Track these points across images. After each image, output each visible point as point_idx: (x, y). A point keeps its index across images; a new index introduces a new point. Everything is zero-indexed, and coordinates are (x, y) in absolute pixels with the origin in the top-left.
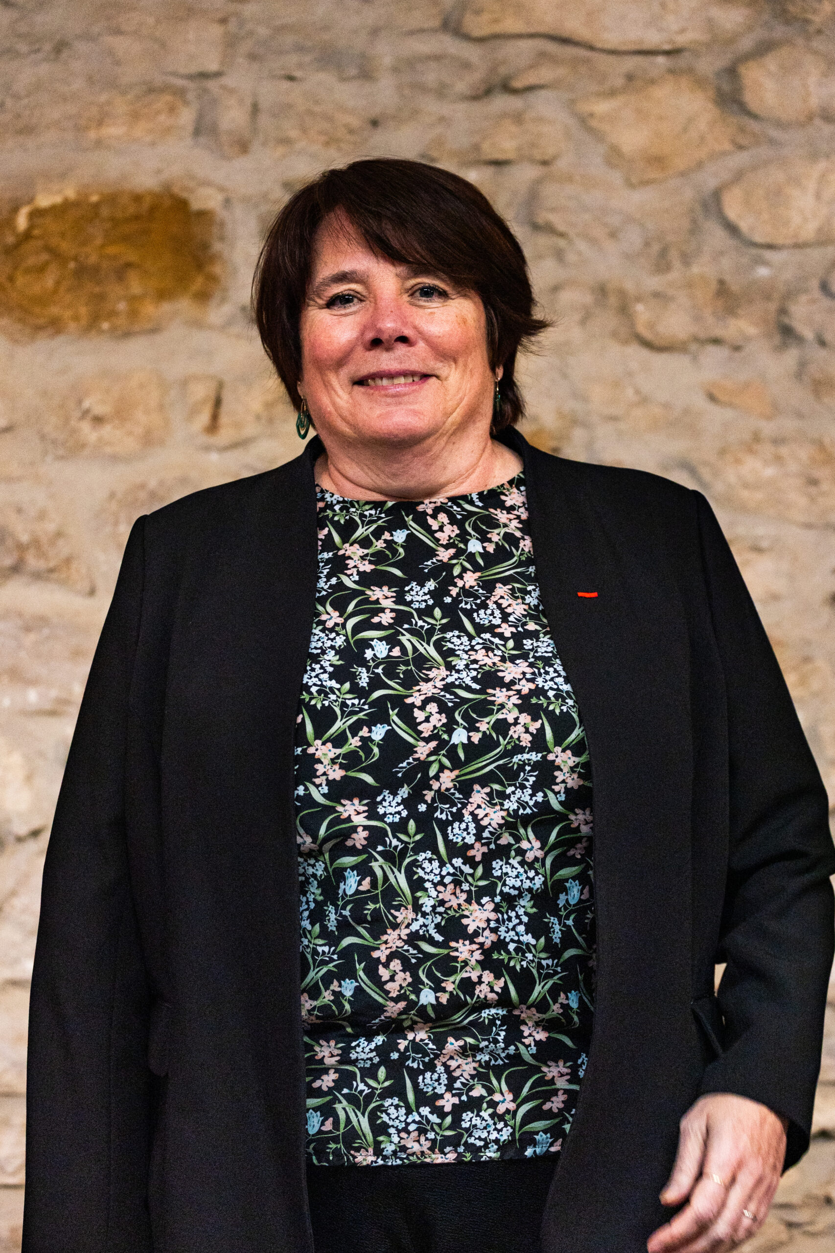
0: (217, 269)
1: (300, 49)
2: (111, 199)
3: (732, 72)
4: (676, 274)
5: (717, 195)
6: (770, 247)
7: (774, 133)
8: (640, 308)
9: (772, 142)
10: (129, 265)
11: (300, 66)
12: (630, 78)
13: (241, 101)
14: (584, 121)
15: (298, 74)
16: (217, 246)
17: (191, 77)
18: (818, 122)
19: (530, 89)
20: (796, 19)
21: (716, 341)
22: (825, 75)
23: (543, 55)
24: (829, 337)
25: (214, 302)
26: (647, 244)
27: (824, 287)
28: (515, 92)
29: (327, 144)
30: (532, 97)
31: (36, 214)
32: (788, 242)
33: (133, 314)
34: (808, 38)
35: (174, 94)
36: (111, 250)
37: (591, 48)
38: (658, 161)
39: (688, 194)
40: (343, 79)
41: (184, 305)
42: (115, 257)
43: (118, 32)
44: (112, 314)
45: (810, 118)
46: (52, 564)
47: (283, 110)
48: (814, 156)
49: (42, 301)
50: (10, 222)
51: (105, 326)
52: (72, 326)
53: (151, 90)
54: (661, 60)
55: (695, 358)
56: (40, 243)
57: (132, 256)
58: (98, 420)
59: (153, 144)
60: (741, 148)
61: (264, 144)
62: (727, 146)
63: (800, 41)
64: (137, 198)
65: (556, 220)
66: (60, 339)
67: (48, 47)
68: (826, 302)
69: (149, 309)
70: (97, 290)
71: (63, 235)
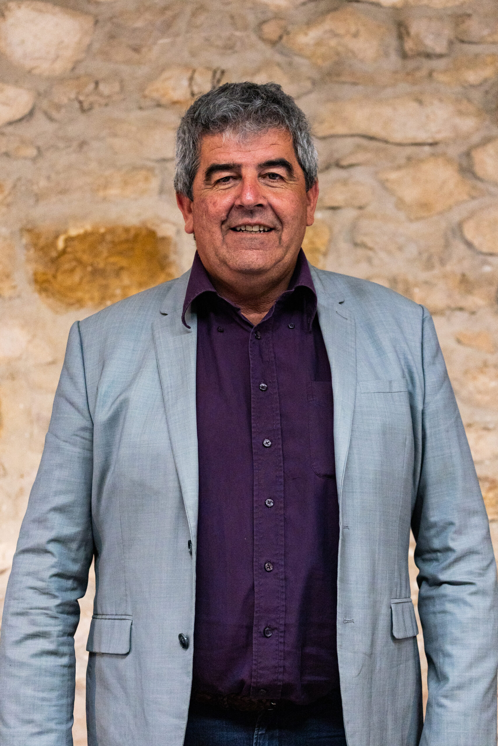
0: (173, 270)
2: (111, 231)
3: (468, 154)
4: (436, 271)
5: (460, 225)
6: (491, 254)
7: (493, 189)
9: (491, 194)
10: (122, 268)
12: (409, 159)
14: (384, 184)
16: (173, 257)
17: (157, 161)
19: (351, 166)
21: (461, 309)
26: (420, 254)
28: (343, 167)
30: (353, 171)
31: (69, 240)
35: (148, 170)
36: (112, 260)
37: (386, 142)
38: (425, 206)
39: (443, 225)
42: (114, 264)
43: (115, 135)
44: (113, 296)
49: (72, 289)
50: (53, 244)
52: (90, 303)
53: (135, 168)
54: (427, 149)
55: (449, 319)
56: (71, 256)
57: (124, 262)
59: (136, 199)
60: (473, 198)
62: (466, 197)
64: (127, 230)
65: (368, 240)
66: (83, 311)
67: (75, 144)
70: (104, 282)
71: (84, 251)
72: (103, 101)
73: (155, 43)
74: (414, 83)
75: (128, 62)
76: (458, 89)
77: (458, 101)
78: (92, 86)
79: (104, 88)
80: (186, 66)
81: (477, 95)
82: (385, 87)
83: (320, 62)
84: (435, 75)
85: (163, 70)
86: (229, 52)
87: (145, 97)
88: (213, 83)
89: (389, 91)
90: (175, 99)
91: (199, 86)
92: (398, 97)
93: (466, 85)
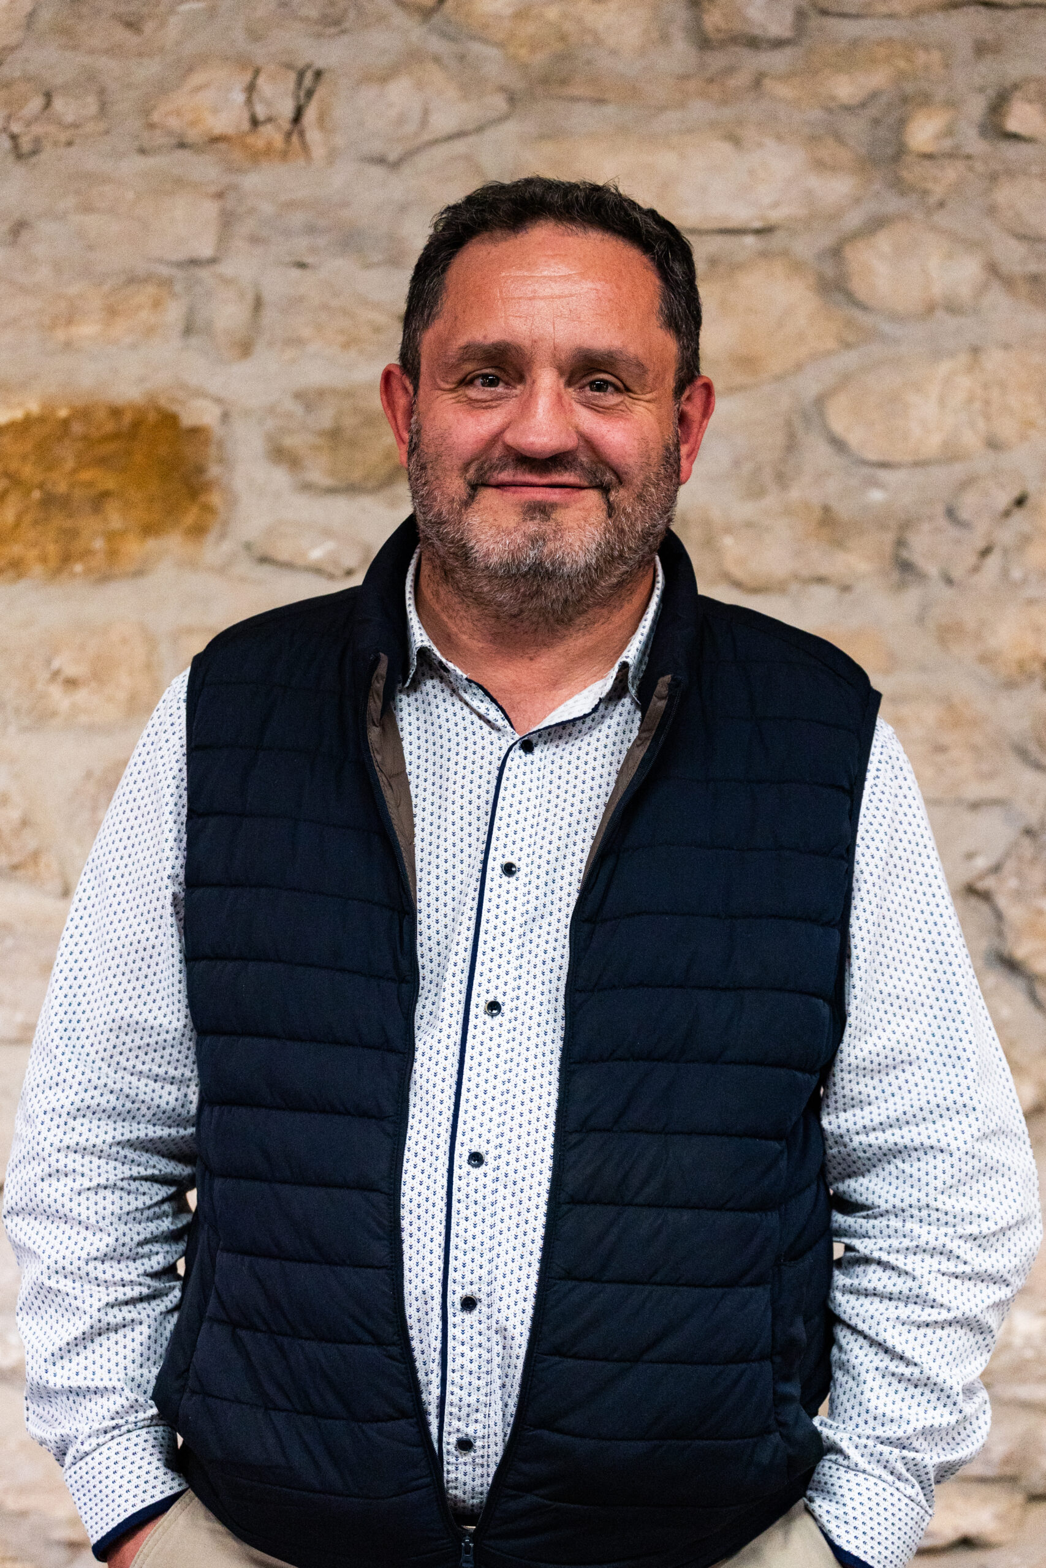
0: (215, 499)
1: (311, 230)
2: (83, 413)
3: (836, 252)
4: (771, 500)
5: (820, 401)
6: (884, 465)
7: (887, 327)
8: (728, 541)
9: (883, 338)
10: (105, 495)
11: (313, 250)
12: (713, 262)
13: (241, 295)
15: (309, 260)
16: (214, 471)
17: (179, 265)
18: (940, 314)
20: (912, 189)
21: (821, 580)
22: (950, 256)
24: (957, 573)
25: (211, 538)
26: (737, 463)
27: (951, 513)
29: (346, 346)
32: (908, 458)
33: (112, 554)
34: (929, 212)
35: (160, 284)
36: (86, 475)
38: (748, 362)
39: (785, 403)
40: (368, 266)
41: (173, 543)
42: (90, 484)
43: (87, 208)
44: (87, 553)
45: (930, 309)
46: (15, 860)
47: (295, 303)
48: (937, 354)
49: (2, 539)
51: (78, 568)
52: (37, 569)
53: (133, 280)
54: (750, 240)
57: (108, 481)
58: (71, 683)
59: (134, 347)
60: (848, 346)
61: (270, 344)
62: (831, 344)
63: (919, 216)
64: (116, 412)
66: (22, 585)
67: (3, 228)
68: (953, 532)
69: (134, 548)
70: (68, 524)
71: (24, 458)
72: (63, 137)
73: (172, 11)
74: (724, 102)
75: (113, 51)
76: (816, 114)
77: (813, 140)
78: (36, 104)
79: (64, 107)
80: (243, 62)
81: (855, 128)
82: (662, 109)
83: (523, 52)
84: (767, 83)
85: (190, 70)
86: (333, 30)
87: (151, 126)
88: (297, 97)
89: (672, 117)
90: (217, 131)
91: (269, 104)
92: (690, 131)
93: (832, 105)
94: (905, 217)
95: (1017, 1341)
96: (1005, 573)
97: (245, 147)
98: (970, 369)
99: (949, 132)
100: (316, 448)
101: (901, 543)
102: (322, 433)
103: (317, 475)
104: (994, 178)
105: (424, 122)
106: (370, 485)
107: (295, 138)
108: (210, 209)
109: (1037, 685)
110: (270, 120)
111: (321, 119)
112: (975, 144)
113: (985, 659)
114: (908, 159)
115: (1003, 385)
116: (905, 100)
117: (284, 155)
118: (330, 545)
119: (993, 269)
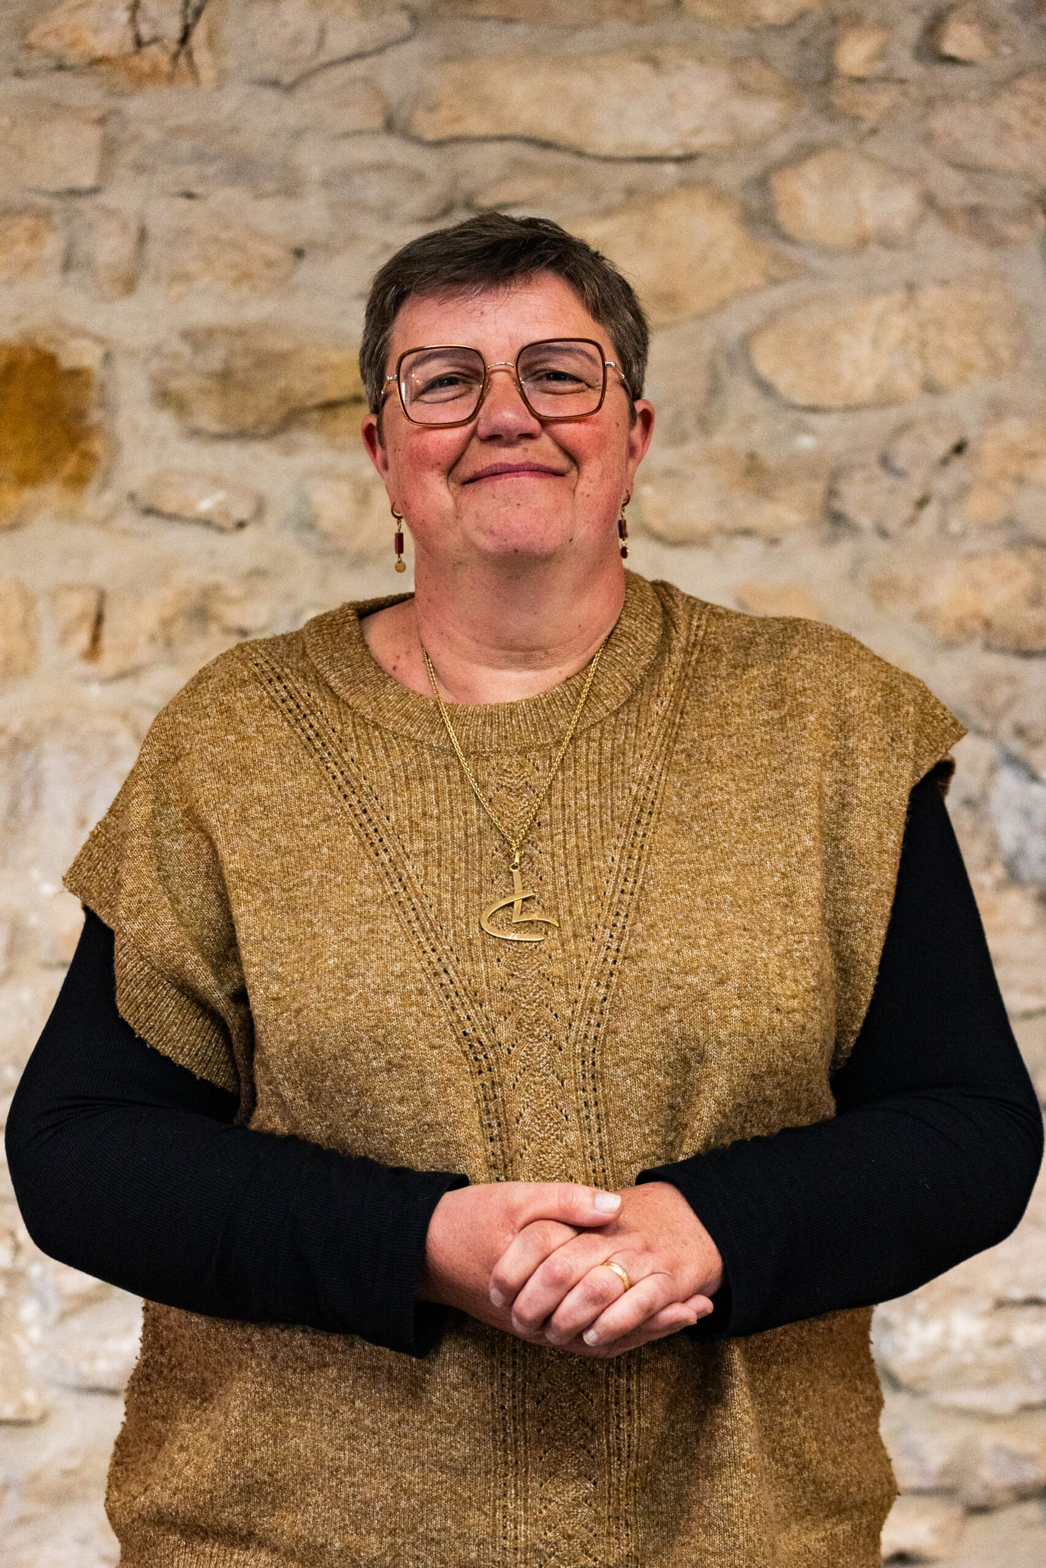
0: (97, 446)
1: (199, 157)
3: (762, 182)
4: (692, 448)
5: (746, 342)
6: (814, 409)
7: (817, 263)
9: (813, 273)
11: (202, 179)
12: (630, 192)
13: (125, 227)
15: (196, 190)
16: (95, 416)
17: (59, 195)
18: (873, 248)
20: (843, 115)
21: (747, 533)
22: (883, 187)
23: (517, 164)
24: (892, 525)
25: (93, 487)
27: (885, 461)
29: (237, 281)
32: (840, 403)
34: (861, 140)
35: (37, 216)
37: (579, 154)
38: (667, 299)
39: (708, 343)
40: (259, 196)
41: (51, 493)
45: (863, 242)
47: (182, 235)
48: (870, 292)
53: (8, 211)
54: (670, 169)
55: (720, 556)
59: (9, 283)
60: (774, 282)
61: (157, 280)
62: (757, 280)
63: (849, 144)
68: (888, 481)
69: (10, 499)
74: (640, 23)
76: (741, 35)
77: (737, 62)
81: (782, 49)
82: (575, 28)
87: (29, 47)
88: (185, 17)
89: (586, 39)
90: (99, 53)
91: (154, 23)
92: (604, 52)
93: (757, 25)
94: (834, 145)
95: (956, 1344)
96: (942, 526)
97: (130, 70)
98: (905, 307)
99: (882, 54)
100: (203, 391)
101: (832, 493)
102: (211, 375)
103: (206, 421)
104: (930, 103)
105: (321, 43)
106: (263, 430)
107: (182, 60)
108: (91, 136)
109: (978, 643)
110: (155, 40)
111: (211, 42)
112: (908, 66)
113: (922, 617)
114: (839, 82)
115: (940, 325)
116: (834, 20)
117: (171, 78)
118: (220, 495)
119: (929, 201)
